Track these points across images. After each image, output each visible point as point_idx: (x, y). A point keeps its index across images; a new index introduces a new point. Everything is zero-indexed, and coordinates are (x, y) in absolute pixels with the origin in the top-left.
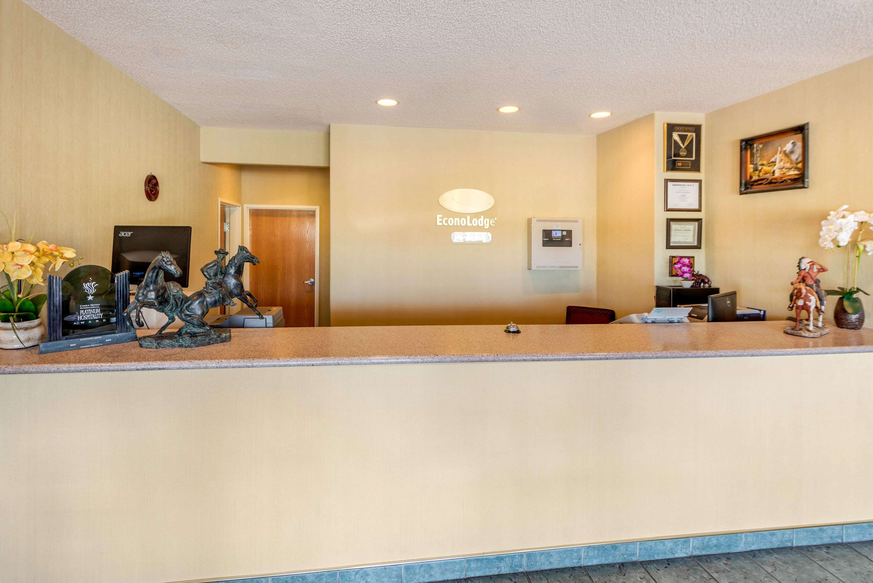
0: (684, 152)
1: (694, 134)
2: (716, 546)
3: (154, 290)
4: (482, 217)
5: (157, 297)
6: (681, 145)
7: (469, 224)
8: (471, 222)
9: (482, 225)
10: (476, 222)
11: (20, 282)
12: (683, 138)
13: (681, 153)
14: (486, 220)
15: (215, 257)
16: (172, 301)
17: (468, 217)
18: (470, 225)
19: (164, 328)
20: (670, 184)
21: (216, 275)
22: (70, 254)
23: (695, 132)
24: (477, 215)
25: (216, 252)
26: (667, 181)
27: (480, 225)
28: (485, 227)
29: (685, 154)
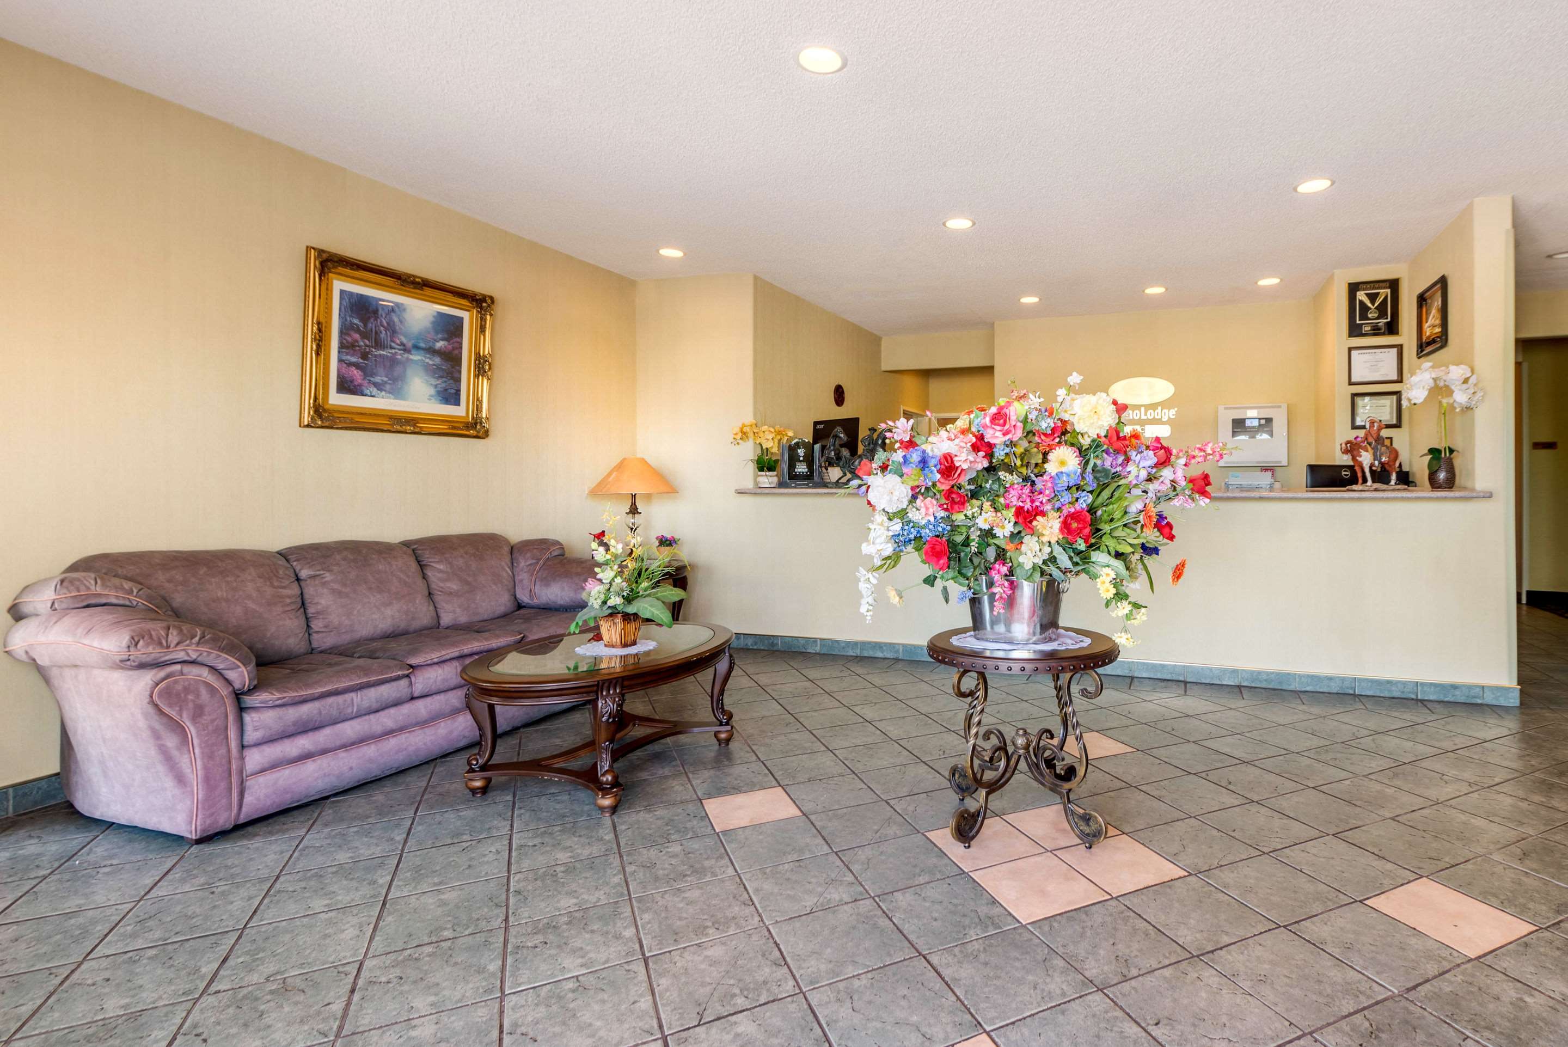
0: (1375, 313)
1: (1389, 291)
2: (1266, 680)
3: (833, 450)
4: (1160, 408)
5: (835, 454)
6: (1370, 305)
7: (1143, 417)
8: (1146, 415)
9: (1159, 417)
10: (1151, 414)
11: (767, 449)
12: (1373, 297)
13: (1370, 316)
14: (1164, 411)
15: (868, 433)
16: (843, 459)
17: (1143, 409)
18: (1145, 418)
19: (840, 479)
20: (1354, 353)
21: (869, 444)
22: (791, 434)
23: (1390, 287)
24: (1153, 406)
25: (870, 430)
26: (1350, 349)
27: (1157, 417)
28: (1163, 420)
29: (1376, 315)
